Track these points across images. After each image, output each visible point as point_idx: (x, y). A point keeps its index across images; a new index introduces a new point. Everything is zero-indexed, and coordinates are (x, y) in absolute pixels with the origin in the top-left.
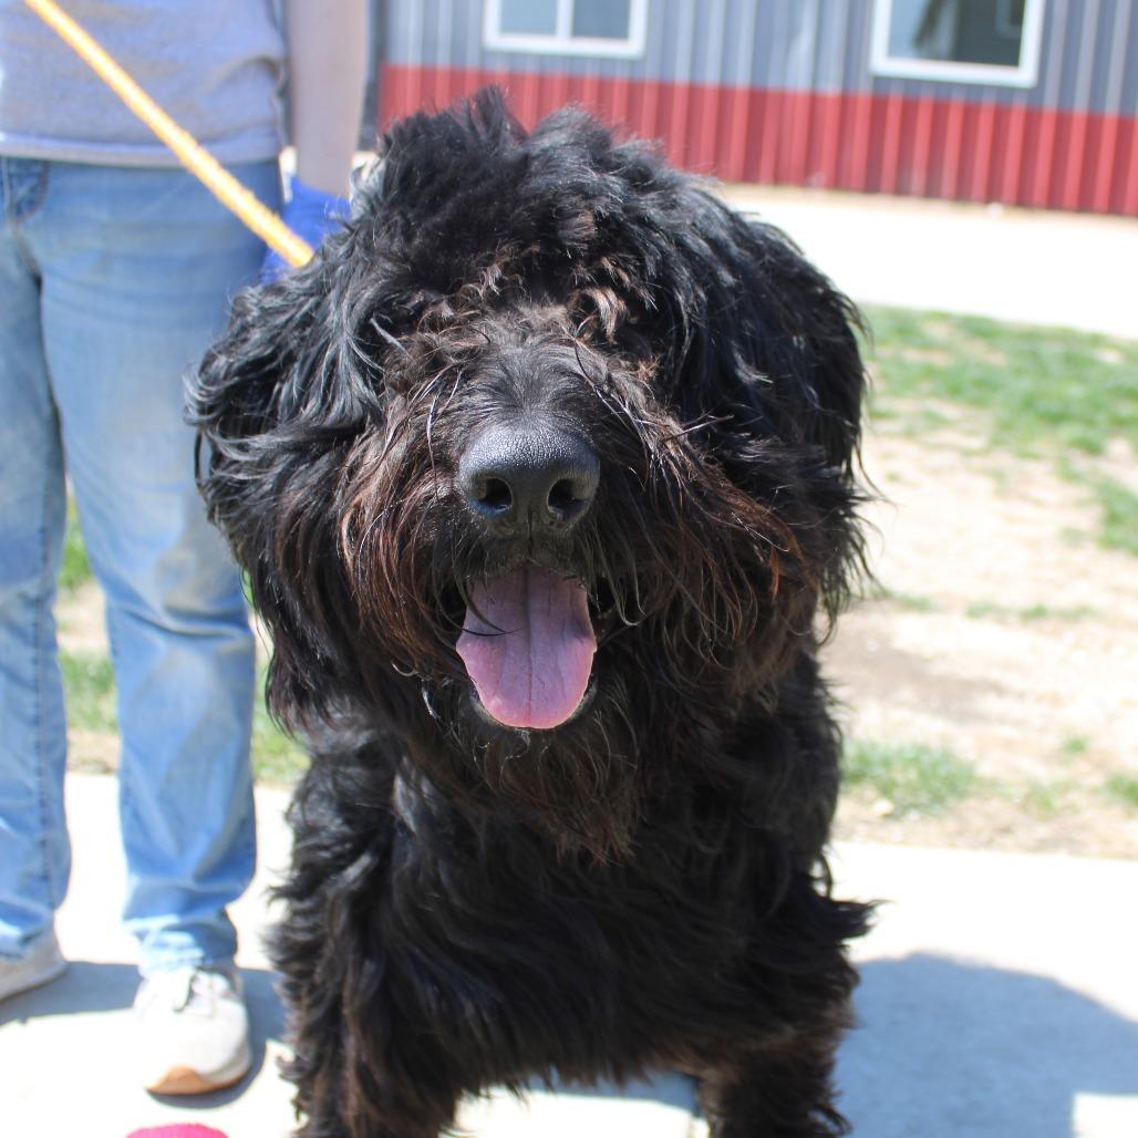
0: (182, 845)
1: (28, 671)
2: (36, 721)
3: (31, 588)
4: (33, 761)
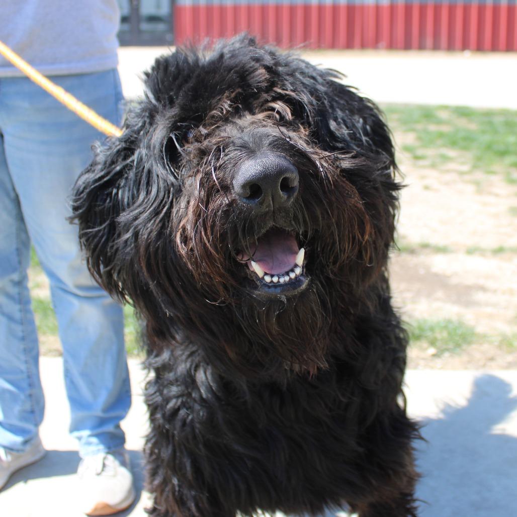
0: (95, 396)
1: (18, 315)
2: (23, 339)
3: (15, 277)
4: (23, 357)
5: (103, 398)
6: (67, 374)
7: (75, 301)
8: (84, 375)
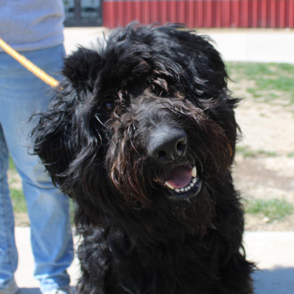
0: (51, 252)
2: (4, 216)
4: (4, 228)
5: (56, 253)
6: (33, 238)
7: (38, 191)
8: (44, 238)
